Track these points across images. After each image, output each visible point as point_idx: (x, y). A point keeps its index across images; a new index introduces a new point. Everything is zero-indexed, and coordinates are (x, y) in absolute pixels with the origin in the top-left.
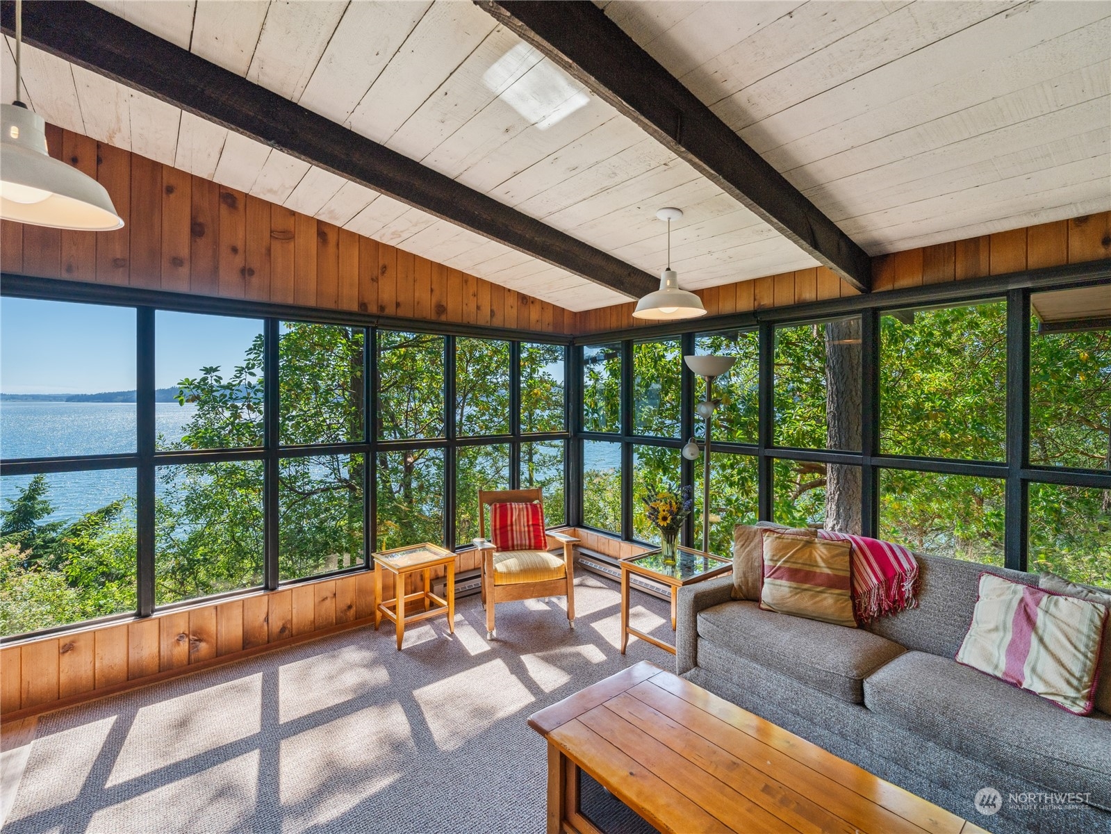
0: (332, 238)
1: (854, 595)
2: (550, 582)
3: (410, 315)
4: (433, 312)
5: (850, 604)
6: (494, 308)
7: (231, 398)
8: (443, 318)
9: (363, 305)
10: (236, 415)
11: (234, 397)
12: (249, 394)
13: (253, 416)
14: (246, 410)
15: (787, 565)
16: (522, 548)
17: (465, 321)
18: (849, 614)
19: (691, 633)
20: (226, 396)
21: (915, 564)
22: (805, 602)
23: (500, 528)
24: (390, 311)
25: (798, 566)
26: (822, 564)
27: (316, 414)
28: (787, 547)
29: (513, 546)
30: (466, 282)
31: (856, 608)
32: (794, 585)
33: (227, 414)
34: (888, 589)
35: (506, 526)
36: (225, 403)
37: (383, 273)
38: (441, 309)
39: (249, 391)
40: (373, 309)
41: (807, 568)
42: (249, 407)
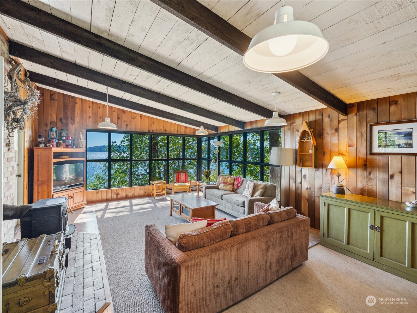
0: (143, 117)
1: (233, 186)
2: (186, 188)
3: (159, 132)
4: (164, 131)
5: (232, 187)
6: (178, 130)
7: (119, 150)
8: (166, 132)
9: (149, 131)
10: (120, 154)
11: (120, 149)
12: (123, 149)
13: (124, 154)
14: (122, 153)
15: (223, 181)
16: (182, 182)
17: (171, 133)
18: (232, 189)
19: (205, 193)
20: (118, 149)
21: (242, 180)
22: (225, 188)
23: (178, 178)
24: (155, 131)
25: (225, 181)
26: (229, 181)
27: (140, 154)
28: (224, 178)
29: (180, 182)
30: (172, 124)
31: (233, 188)
32: (224, 185)
33: (118, 154)
34: (238, 185)
35: (179, 178)
36: (118, 151)
37: (153, 124)
38: (166, 130)
39: (123, 148)
40: (151, 131)
41: (226, 182)
42: (123, 152)
